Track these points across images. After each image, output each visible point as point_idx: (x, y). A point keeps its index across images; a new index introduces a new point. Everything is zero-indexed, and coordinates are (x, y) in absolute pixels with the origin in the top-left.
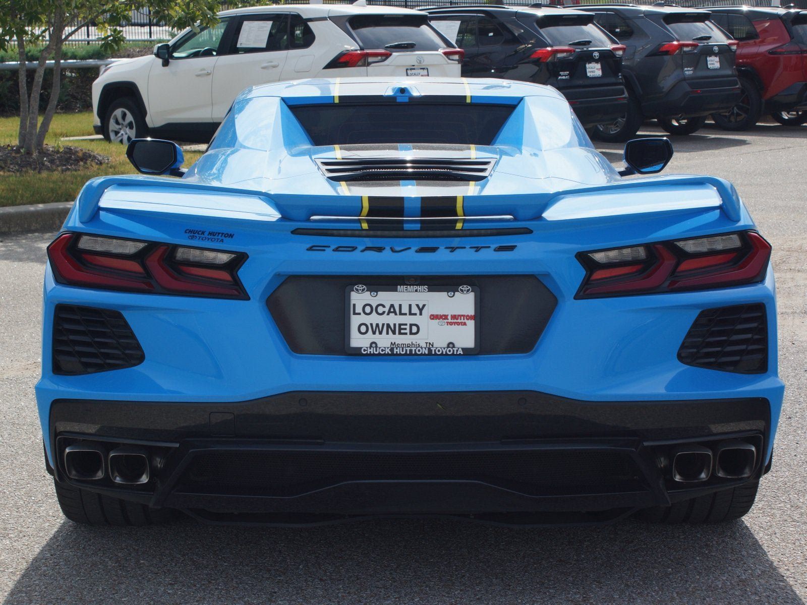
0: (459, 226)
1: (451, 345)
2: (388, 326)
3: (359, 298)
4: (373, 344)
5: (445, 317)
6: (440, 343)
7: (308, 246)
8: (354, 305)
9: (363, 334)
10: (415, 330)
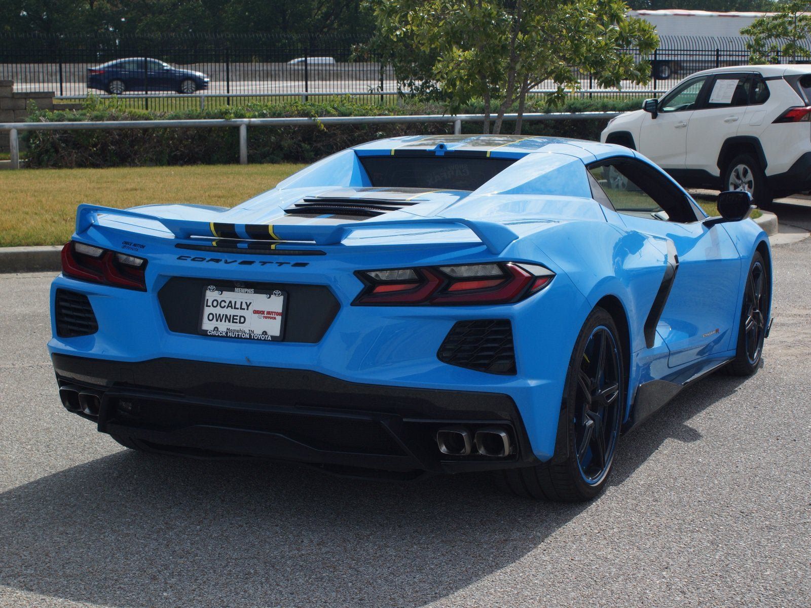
0: (273, 247)
1: (265, 333)
2: (226, 316)
3: (211, 295)
4: (216, 329)
5: (263, 312)
6: (258, 332)
7: (178, 256)
8: (207, 300)
9: (211, 320)
10: (242, 320)
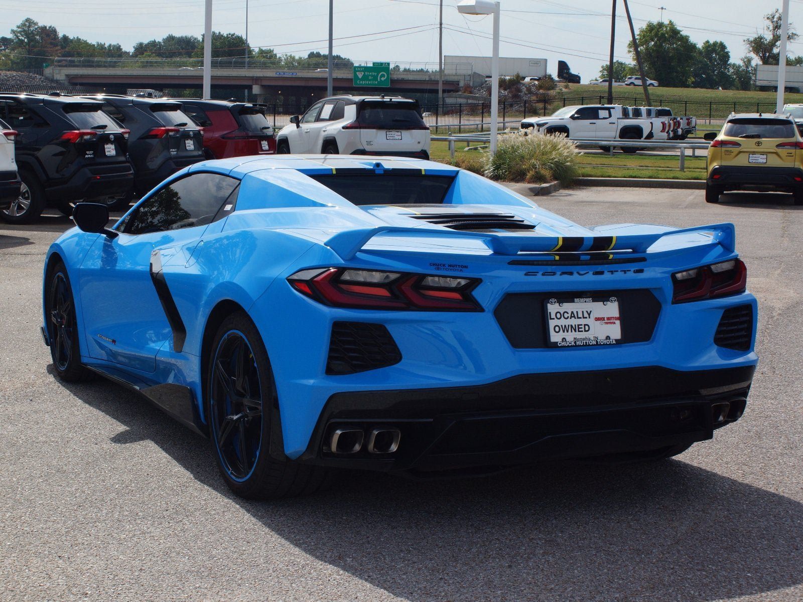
0: (610, 257)
1: (608, 338)
2: (572, 326)
3: (553, 308)
4: (564, 339)
5: (603, 319)
6: (602, 338)
8: (550, 313)
9: (557, 332)
10: (587, 327)
